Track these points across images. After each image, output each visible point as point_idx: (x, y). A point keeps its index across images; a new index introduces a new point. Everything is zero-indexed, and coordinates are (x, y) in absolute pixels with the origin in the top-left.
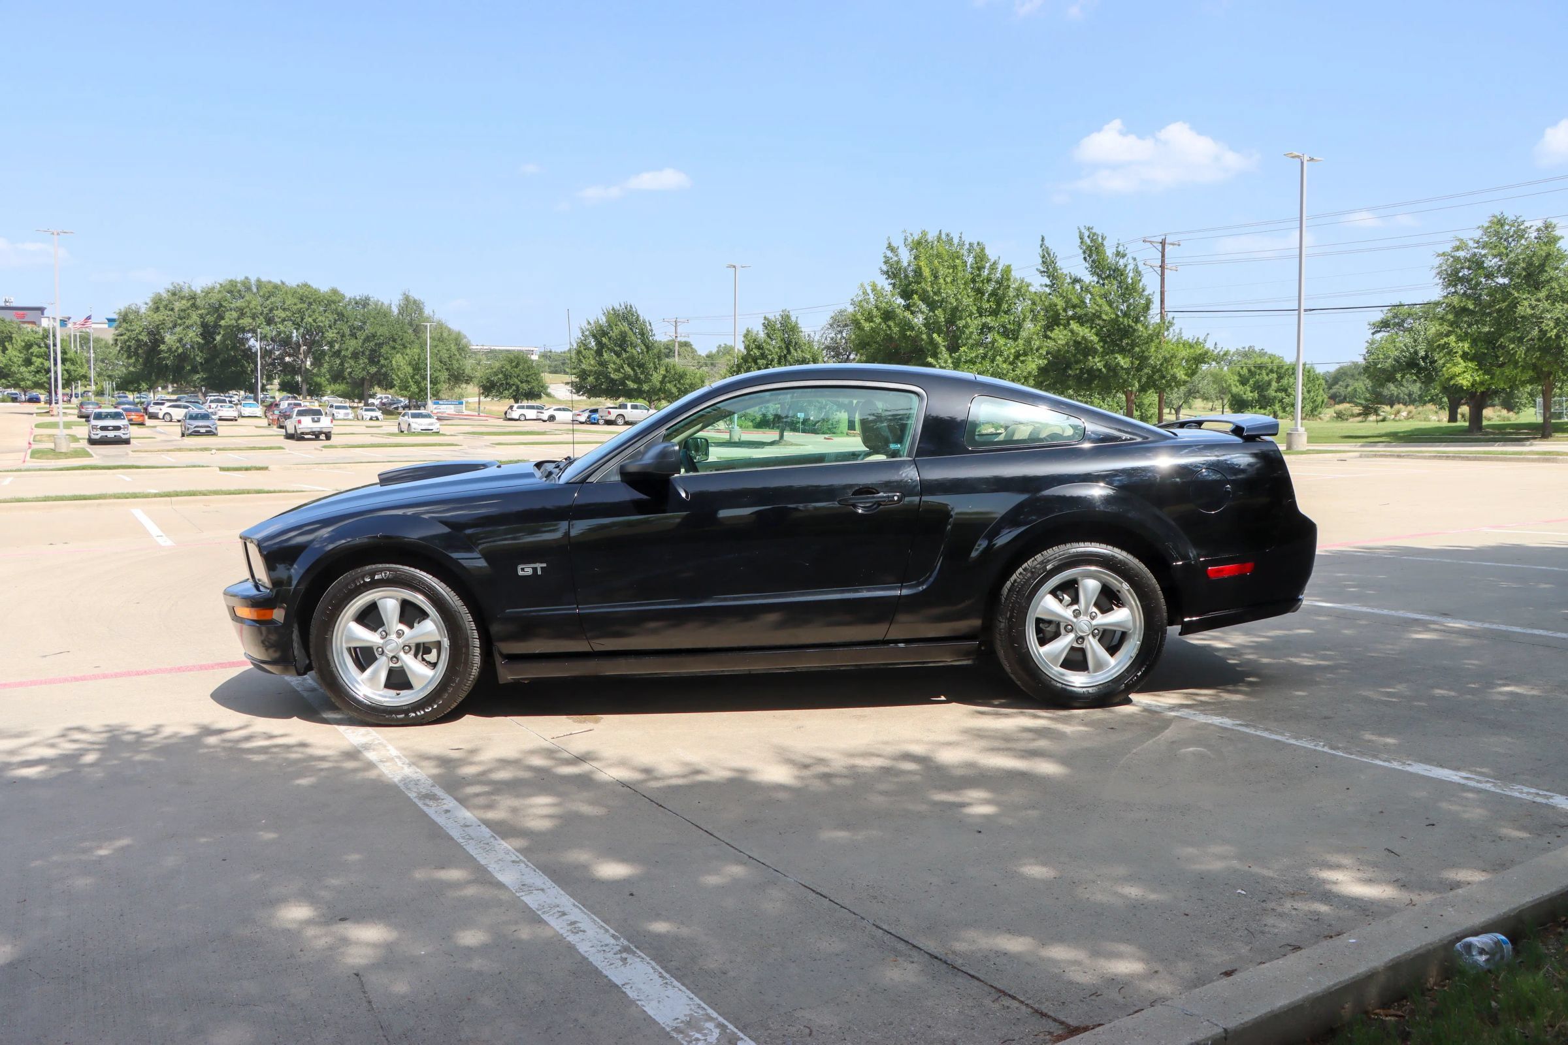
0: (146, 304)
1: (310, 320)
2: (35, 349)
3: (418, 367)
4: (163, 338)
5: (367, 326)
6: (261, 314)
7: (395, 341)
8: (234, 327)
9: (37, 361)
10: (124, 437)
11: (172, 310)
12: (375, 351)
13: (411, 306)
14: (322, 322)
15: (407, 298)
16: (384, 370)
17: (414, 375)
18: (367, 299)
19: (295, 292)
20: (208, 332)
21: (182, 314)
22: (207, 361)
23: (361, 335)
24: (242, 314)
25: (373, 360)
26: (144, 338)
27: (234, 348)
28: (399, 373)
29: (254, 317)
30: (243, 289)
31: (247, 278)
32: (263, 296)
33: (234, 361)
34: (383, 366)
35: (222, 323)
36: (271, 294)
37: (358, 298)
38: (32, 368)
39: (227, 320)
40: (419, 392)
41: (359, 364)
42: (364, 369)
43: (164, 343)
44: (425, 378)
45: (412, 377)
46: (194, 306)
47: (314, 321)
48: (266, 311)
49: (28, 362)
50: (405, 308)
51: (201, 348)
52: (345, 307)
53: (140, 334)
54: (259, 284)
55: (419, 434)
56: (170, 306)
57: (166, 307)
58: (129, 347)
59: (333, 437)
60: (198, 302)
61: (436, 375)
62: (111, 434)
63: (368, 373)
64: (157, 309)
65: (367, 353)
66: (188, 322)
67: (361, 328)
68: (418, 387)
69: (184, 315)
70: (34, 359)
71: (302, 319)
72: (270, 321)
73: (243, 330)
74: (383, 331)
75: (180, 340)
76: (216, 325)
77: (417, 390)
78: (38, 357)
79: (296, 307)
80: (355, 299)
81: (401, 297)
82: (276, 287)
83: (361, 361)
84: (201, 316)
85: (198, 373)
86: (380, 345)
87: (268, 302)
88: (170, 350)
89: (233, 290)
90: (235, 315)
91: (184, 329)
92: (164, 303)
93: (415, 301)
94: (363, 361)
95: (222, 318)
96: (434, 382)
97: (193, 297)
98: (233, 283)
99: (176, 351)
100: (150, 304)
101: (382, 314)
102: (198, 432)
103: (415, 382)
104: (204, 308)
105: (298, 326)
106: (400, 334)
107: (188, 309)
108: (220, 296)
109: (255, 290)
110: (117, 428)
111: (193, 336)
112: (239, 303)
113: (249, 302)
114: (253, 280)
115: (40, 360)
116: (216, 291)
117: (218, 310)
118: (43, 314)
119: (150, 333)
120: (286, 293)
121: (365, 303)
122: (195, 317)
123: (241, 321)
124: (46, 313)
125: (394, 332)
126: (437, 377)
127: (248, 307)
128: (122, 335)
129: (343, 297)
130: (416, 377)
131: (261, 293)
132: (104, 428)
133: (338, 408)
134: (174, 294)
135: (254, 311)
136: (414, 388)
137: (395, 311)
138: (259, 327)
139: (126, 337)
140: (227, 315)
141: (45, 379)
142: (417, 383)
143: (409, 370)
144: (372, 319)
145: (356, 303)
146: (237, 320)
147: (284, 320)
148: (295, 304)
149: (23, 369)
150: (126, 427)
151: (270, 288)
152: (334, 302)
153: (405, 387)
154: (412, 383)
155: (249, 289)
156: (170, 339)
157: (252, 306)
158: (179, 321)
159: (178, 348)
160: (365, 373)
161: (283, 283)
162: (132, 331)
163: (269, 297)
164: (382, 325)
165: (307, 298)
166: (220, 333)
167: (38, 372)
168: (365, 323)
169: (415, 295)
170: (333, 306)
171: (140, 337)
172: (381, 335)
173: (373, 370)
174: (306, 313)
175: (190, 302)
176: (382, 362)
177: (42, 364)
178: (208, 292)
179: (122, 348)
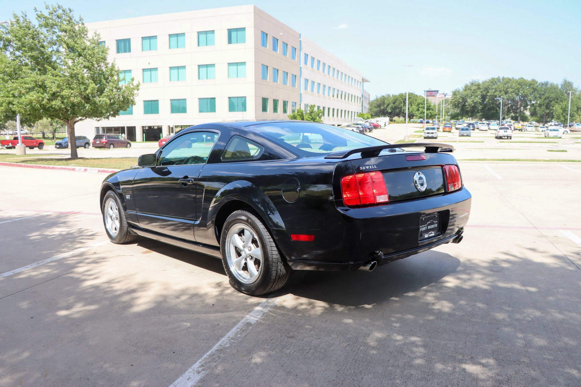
0: (462, 88)
1: (522, 92)
2: (420, 106)
3: (565, 110)
4: (467, 100)
5: (547, 93)
6: (503, 90)
7: (557, 100)
8: (493, 96)
9: (421, 110)
10: (435, 136)
11: (471, 90)
12: (548, 104)
13: (567, 85)
14: (526, 93)
15: (565, 81)
16: (552, 111)
17: (563, 113)
18: (547, 82)
19: (517, 81)
20: (484, 97)
21: (474, 91)
22: (483, 108)
23: (543, 97)
24: (496, 91)
25: (547, 107)
26: (461, 100)
27: (492, 103)
28: (556, 113)
29: (500, 91)
30: (497, 81)
31: (499, 77)
32: (504, 84)
33: (493, 108)
34: (551, 110)
35: (488, 94)
36: (507, 82)
37: (543, 82)
38: (419, 112)
39: (490, 93)
40: (565, 120)
41: (542, 109)
42: (543, 111)
43: (467, 102)
44: (567, 114)
45: (562, 114)
46: (479, 88)
47: (524, 92)
48: (505, 89)
49: (418, 110)
50: (564, 86)
51: (481, 104)
52: (537, 86)
53: (459, 99)
54: (503, 78)
55: (552, 138)
56: (470, 89)
57: (469, 89)
58: (455, 104)
59: (512, 138)
60: (481, 87)
61: (573, 113)
62: (430, 135)
63: (545, 112)
64: (466, 90)
65: (545, 105)
66: (476, 94)
67: (543, 94)
68: (564, 118)
69: (474, 92)
70: (420, 109)
71: (519, 91)
72: (506, 93)
73: (496, 96)
74: (553, 95)
75: (473, 101)
76: (486, 95)
77: (563, 119)
78: (421, 108)
79: (516, 87)
80: (542, 83)
81: (563, 81)
82: (510, 80)
83: (542, 108)
84: (481, 92)
85: (479, 113)
86: (551, 101)
87: (506, 86)
88: (469, 105)
89: (493, 81)
90: (493, 91)
91: (475, 97)
92: (468, 87)
93: (569, 83)
94: (543, 108)
95: (488, 92)
96: (572, 116)
97: (479, 85)
98: (493, 79)
99: (471, 105)
100: (464, 87)
101: (554, 88)
102: (463, 135)
103: (563, 116)
104: (482, 89)
105: (517, 94)
106: (560, 96)
107: (476, 89)
108: (488, 84)
109: (502, 81)
110: (433, 133)
111: (478, 99)
112: (494, 87)
113: (499, 86)
114: (501, 77)
115: (422, 109)
116: (487, 82)
117: (487, 89)
118: (438, 93)
119: (463, 99)
120: (513, 82)
121: (546, 84)
122: (479, 92)
123: (495, 93)
124: (439, 92)
125: (557, 96)
126: (573, 114)
127: (498, 88)
128: (453, 100)
129: (537, 82)
130: (564, 114)
131: (504, 83)
132: (428, 133)
133: (528, 126)
134: (472, 84)
135: (500, 89)
136: (562, 119)
137: (560, 87)
138: (502, 95)
139: (454, 100)
140: (490, 91)
141: (423, 116)
142: (564, 116)
143: (561, 111)
144: (548, 91)
145: (542, 85)
146: (494, 93)
147: (511, 92)
148: (516, 86)
149: (416, 112)
150: (436, 133)
151: (507, 80)
152: (532, 84)
153: (558, 118)
154: (562, 117)
155: (499, 81)
156: (469, 101)
157: (500, 87)
158: (473, 94)
159: (472, 104)
160: (544, 112)
161: (513, 78)
162: (457, 98)
163: (506, 84)
164: (552, 93)
165: (522, 83)
166: (487, 98)
167: (421, 113)
168: (545, 92)
169: (569, 80)
170: (532, 86)
171: (459, 100)
172: (551, 97)
173: (547, 111)
174: (521, 89)
175: (477, 87)
176: (551, 108)
177: (422, 110)
178: (484, 83)
179: (453, 104)
